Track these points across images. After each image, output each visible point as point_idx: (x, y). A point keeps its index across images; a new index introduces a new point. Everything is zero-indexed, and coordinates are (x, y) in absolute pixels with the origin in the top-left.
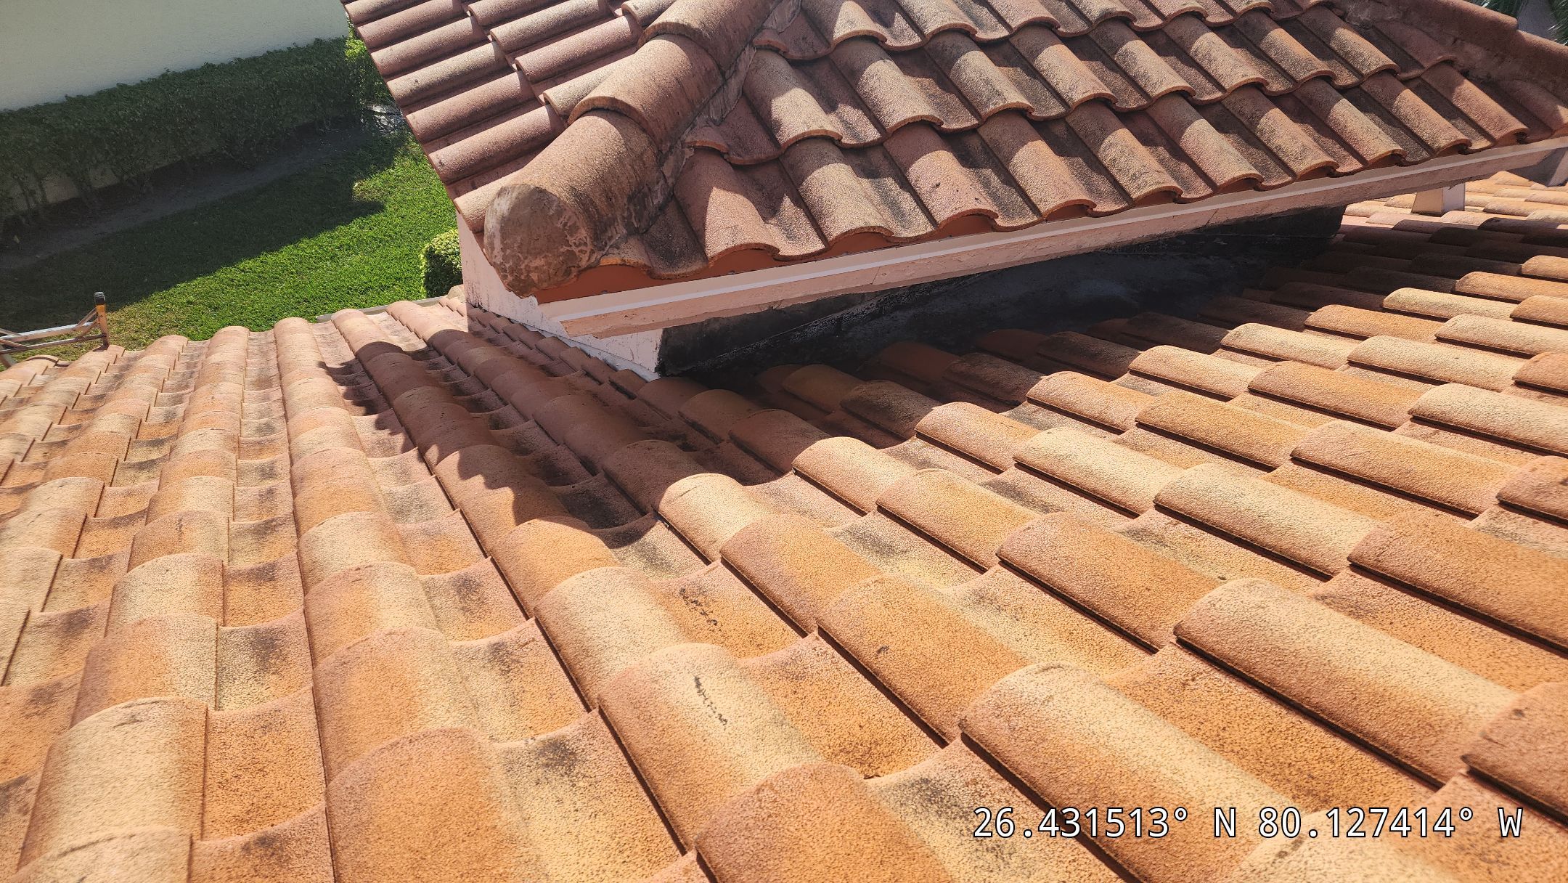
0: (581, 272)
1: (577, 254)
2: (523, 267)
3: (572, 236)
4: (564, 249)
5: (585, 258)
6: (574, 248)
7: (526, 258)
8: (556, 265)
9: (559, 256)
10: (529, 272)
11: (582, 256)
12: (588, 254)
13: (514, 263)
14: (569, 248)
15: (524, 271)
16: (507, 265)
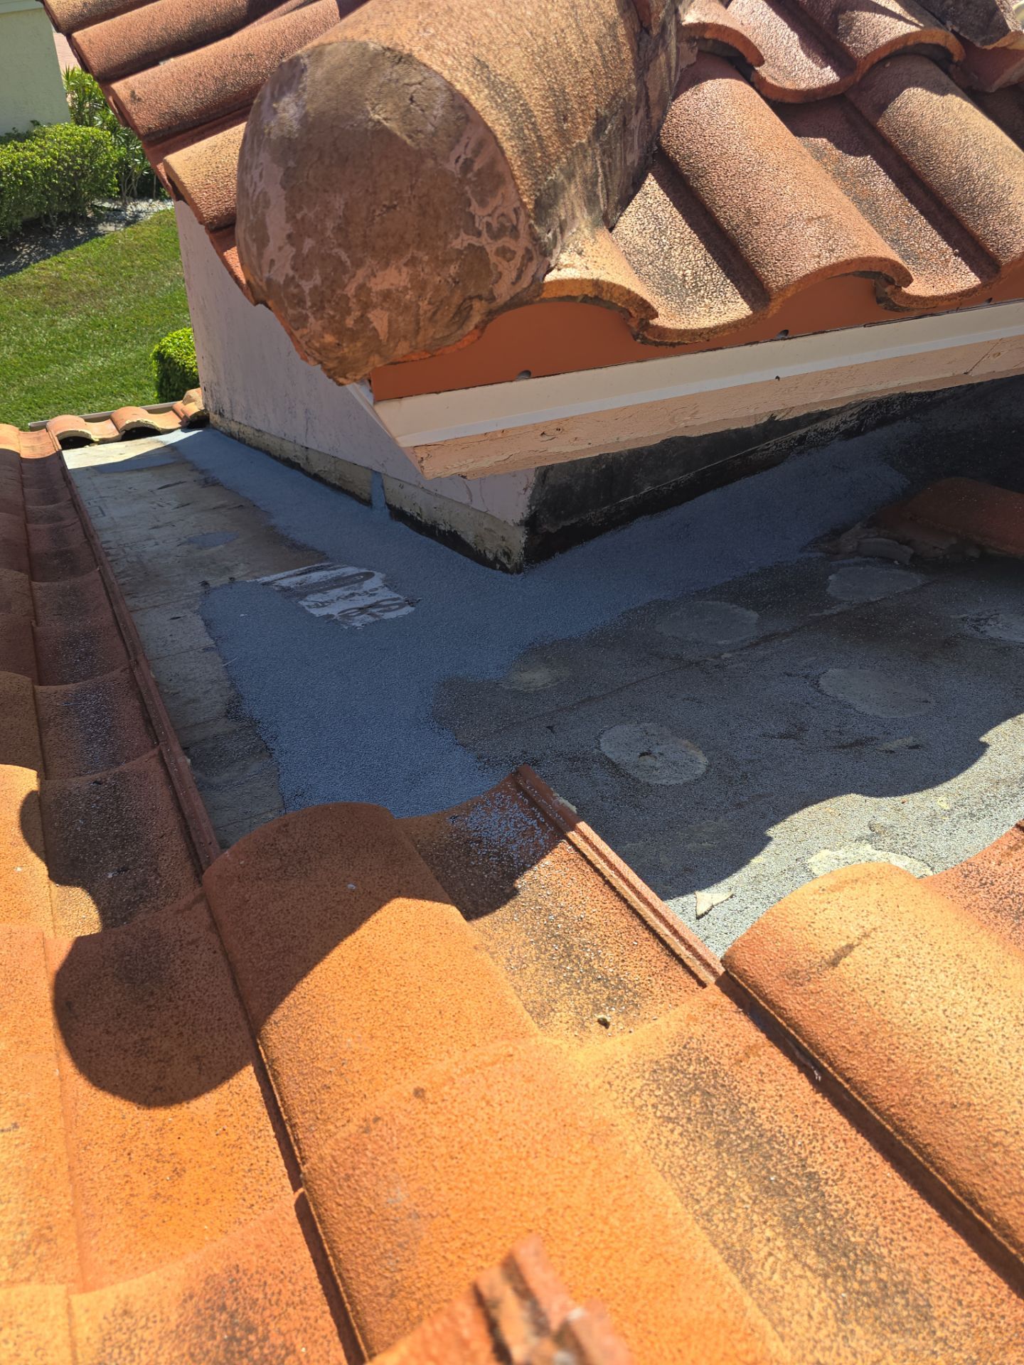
0: (491, 315)
1: (493, 259)
2: (351, 290)
3: (483, 203)
4: (461, 241)
5: (509, 274)
6: (485, 240)
7: (358, 264)
8: (437, 289)
9: (447, 262)
10: (366, 306)
11: (503, 265)
12: (518, 260)
13: (324, 279)
14: (474, 241)
15: (353, 303)
16: (307, 286)
